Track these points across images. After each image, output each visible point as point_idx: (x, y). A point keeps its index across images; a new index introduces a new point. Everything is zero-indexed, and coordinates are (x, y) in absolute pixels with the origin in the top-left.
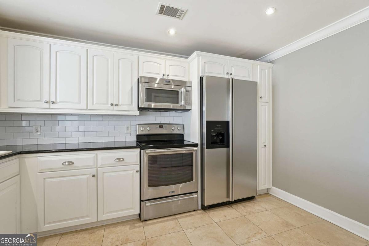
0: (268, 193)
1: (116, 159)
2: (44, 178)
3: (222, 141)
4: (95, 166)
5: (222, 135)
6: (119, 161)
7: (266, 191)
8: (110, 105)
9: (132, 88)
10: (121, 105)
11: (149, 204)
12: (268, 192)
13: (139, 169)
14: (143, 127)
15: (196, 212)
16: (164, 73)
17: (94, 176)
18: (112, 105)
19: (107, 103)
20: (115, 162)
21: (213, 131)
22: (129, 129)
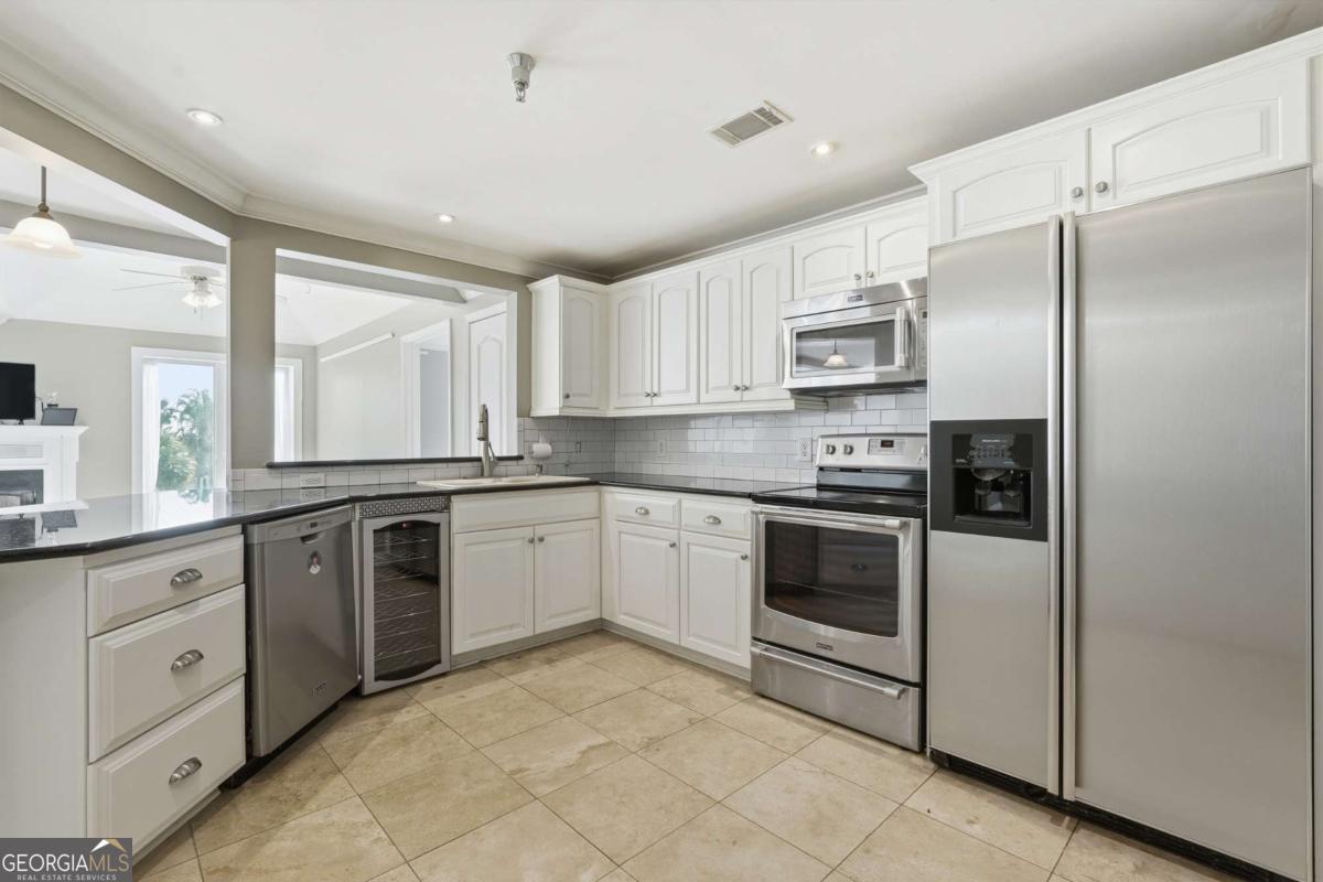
1: (708, 518)
2: (621, 533)
3: (1026, 514)
4: (676, 526)
6: (713, 523)
8: (732, 389)
10: (752, 387)
13: (748, 552)
16: (859, 272)
17: (673, 545)
18: (737, 389)
19: (729, 385)
20: (704, 524)
21: (962, 461)
22: (808, 450)
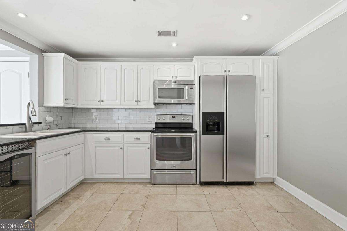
0: (274, 183)
1: (135, 138)
2: (96, 147)
3: (218, 129)
4: (122, 142)
5: (218, 124)
6: (137, 140)
7: (272, 181)
8: (134, 101)
9: (149, 89)
10: (142, 101)
11: (156, 172)
12: (274, 181)
13: (150, 146)
14: (164, 117)
15: (194, 185)
16: (173, 76)
17: (121, 148)
18: (136, 101)
19: (133, 100)
20: (134, 140)
22: (151, 118)
